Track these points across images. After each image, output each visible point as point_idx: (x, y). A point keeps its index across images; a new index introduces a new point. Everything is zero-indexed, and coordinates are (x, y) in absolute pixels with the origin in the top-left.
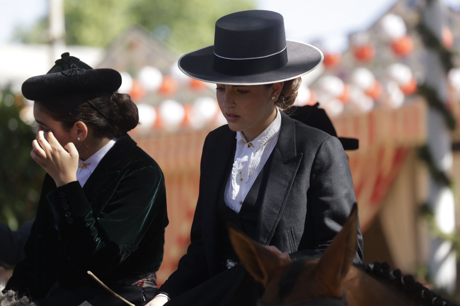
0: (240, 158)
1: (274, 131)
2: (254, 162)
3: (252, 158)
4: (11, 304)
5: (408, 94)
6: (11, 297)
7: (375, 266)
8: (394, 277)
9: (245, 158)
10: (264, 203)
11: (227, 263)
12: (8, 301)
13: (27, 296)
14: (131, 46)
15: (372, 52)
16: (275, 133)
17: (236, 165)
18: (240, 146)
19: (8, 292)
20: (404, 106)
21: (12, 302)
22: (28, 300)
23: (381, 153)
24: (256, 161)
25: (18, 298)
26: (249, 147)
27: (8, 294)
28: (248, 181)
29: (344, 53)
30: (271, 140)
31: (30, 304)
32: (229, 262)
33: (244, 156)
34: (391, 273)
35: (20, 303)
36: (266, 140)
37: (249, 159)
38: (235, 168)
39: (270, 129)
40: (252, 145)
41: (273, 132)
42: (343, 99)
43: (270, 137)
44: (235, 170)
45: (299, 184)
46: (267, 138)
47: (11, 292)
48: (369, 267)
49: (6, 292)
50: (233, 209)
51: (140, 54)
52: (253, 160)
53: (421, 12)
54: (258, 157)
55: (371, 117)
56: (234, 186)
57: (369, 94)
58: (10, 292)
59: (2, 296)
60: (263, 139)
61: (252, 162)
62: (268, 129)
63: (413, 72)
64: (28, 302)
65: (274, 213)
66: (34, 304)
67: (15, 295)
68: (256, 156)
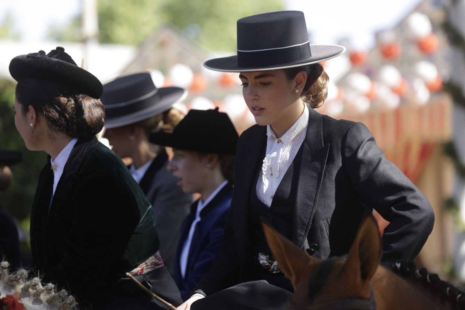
0: (270, 154)
1: (302, 126)
2: (283, 157)
3: (281, 153)
4: (50, 297)
5: (433, 91)
6: (51, 290)
7: (401, 266)
8: (420, 276)
9: (274, 154)
10: (298, 196)
11: (259, 257)
12: (47, 294)
13: (66, 289)
14: (163, 45)
15: (399, 50)
16: (303, 128)
17: (266, 161)
18: (270, 143)
19: (47, 285)
20: (430, 103)
21: (50, 295)
22: (66, 294)
23: (408, 149)
24: (285, 155)
25: (57, 291)
26: (278, 143)
27: (47, 287)
28: (278, 176)
29: (371, 51)
30: (299, 135)
31: (69, 297)
32: (261, 256)
33: (274, 152)
34: (418, 271)
35: (59, 296)
36: (294, 135)
37: (278, 154)
38: (265, 164)
39: (297, 125)
40: (281, 141)
41: (301, 128)
42: (370, 96)
43: (298, 132)
44: (265, 166)
45: (331, 174)
46: (295, 133)
47: (51, 285)
48: (396, 266)
49: (46, 285)
50: (265, 203)
51: (171, 52)
52: (282, 155)
53: (446, 11)
54: (287, 152)
55: (397, 113)
56: (265, 181)
57: (396, 91)
58: (49, 285)
59: (41, 289)
60: (291, 135)
61: (281, 157)
62: (295, 124)
63: (439, 69)
64: (66, 296)
65: (309, 205)
66: (72, 298)
67: (54, 288)
68: (285, 151)
